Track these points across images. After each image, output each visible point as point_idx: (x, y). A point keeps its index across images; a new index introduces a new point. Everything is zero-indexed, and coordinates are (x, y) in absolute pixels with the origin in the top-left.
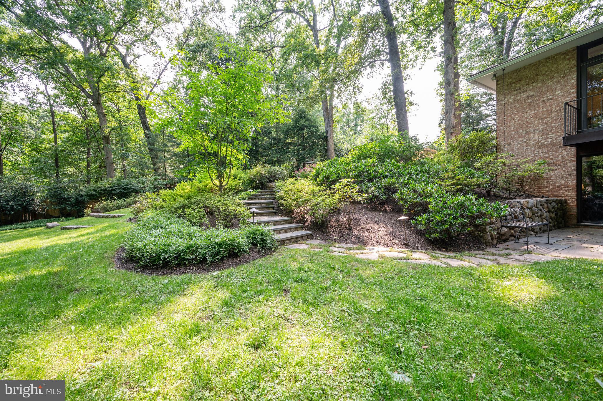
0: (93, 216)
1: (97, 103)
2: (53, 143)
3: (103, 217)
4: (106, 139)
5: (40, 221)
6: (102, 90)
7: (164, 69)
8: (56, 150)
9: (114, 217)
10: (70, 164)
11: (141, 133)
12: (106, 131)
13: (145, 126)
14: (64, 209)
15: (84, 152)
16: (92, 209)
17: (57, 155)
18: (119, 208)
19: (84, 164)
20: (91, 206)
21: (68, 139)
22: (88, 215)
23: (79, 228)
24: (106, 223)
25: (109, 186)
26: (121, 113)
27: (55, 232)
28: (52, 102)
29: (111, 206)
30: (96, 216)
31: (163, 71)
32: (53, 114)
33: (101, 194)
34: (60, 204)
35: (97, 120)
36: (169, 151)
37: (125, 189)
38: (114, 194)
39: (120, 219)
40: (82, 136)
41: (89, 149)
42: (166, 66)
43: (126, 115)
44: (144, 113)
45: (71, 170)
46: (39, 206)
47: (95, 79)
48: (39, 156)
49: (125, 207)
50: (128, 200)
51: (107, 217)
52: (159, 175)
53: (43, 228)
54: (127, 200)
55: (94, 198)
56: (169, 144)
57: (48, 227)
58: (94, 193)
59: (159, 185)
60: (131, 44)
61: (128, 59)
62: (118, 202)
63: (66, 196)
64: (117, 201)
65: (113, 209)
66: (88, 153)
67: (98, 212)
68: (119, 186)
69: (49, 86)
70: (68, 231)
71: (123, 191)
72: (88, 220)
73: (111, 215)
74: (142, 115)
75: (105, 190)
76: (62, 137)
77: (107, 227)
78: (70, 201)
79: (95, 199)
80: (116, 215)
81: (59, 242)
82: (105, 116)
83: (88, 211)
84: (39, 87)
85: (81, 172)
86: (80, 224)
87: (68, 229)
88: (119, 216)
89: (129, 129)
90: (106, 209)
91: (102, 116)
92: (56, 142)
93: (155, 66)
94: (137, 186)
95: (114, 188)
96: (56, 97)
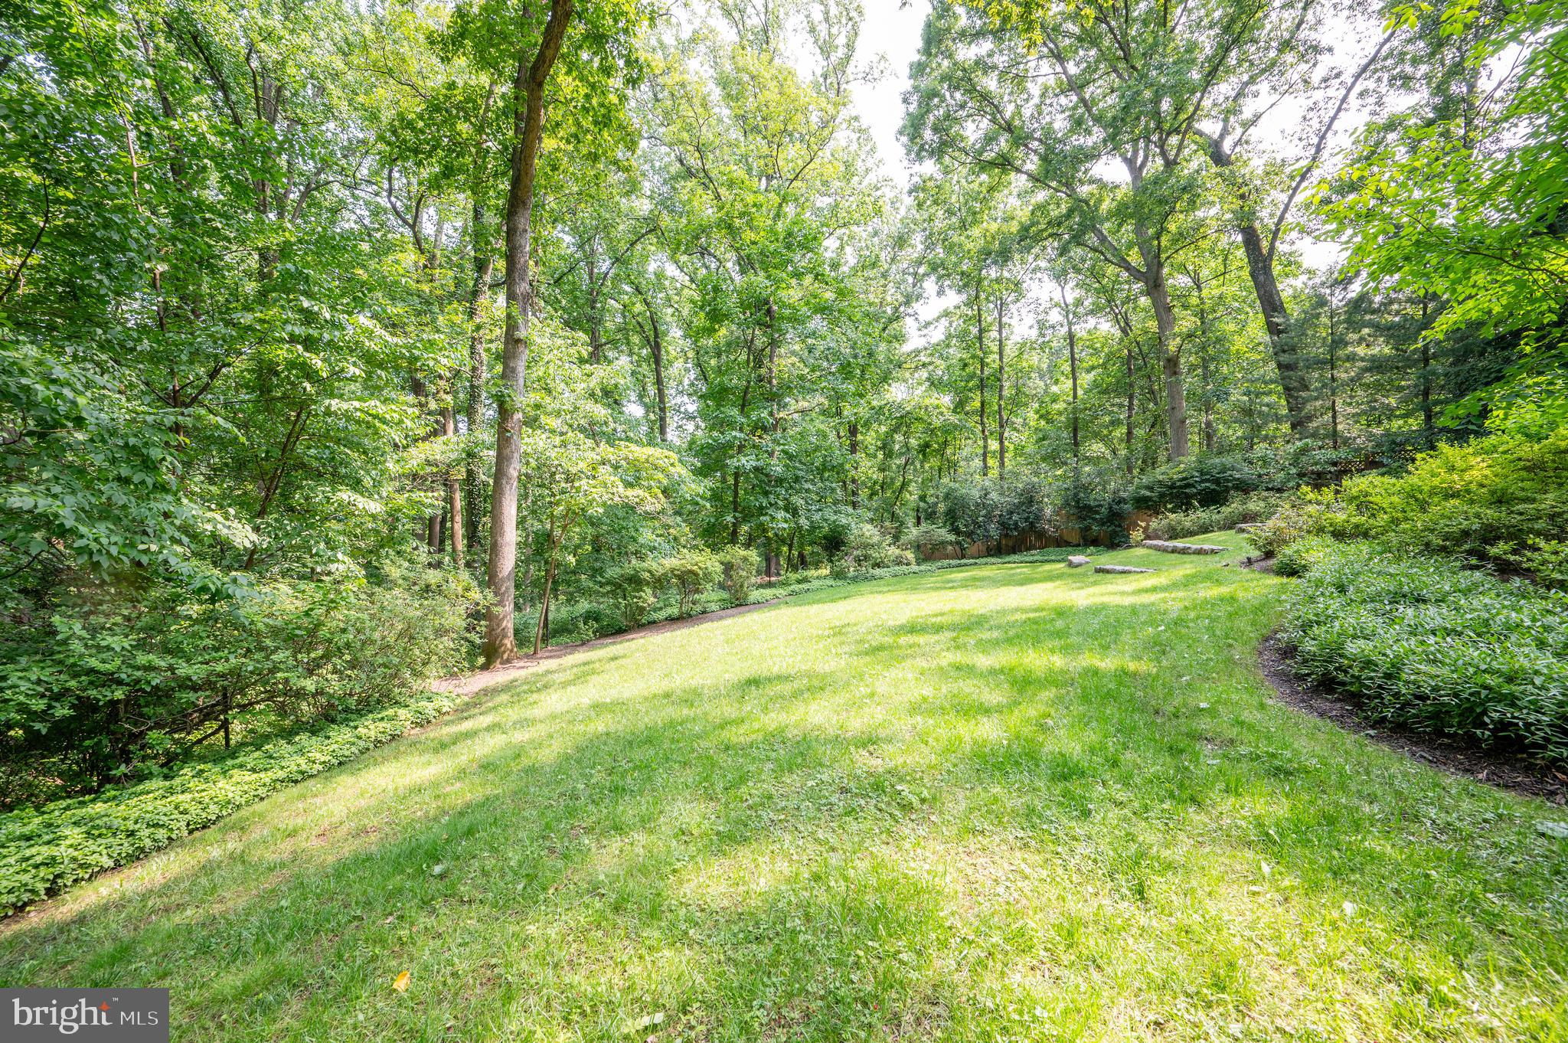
0: (1150, 547)
1: (1154, 285)
2: (1071, 399)
3: (1174, 551)
4: (1172, 364)
5: (1053, 552)
6: (1167, 249)
7: (1339, 110)
8: (1075, 410)
9: (1200, 552)
10: (1096, 435)
11: (1256, 328)
12: (1172, 346)
13: (1271, 303)
14: (1088, 529)
15: (1121, 406)
16: (1145, 530)
17: (1076, 419)
18: (1205, 529)
19: (1120, 432)
20: (1143, 524)
21: (1095, 384)
22: (1138, 545)
23: (1130, 572)
24: (1187, 567)
25: (1180, 476)
26: (1205, 293)
27: (1085, 575)
28: (1071, 316)
29: (1188, 524)
30: (1158, 548)
31: (1333, 119)
32: (1071, 338)
33: (1162, 495)
34: (1082, 518)
35: (1153, 325)
36: (1351, 358)
37: (1217, 482)
38: (1189, 497)
39: (1217, 558)
40: (1119, 370)
41: (1131, 397)
42: (1344, 100)
43: (1216, 292)
44: (1267, 269)
45: (1097, 448)
46: (1050, 521)
47: (1151, 231)
48: (1048, 427)
49: (1220, 529)
50: (1226, 510)
51: (1184, 551)
52: (1314, 435)
53: (1062, 565)
54: (1223, 509)
55: (1147, 505)
56: (1353, 337)
57: (1071, 565)
58: (1148, 493)
59: (1316, 464)
60: (1235, 99)
61: (1227, 146)
62: (1202, 515)
63: (1092, 503)
64: (1199, 513)
65: (1191, 534)
66: (1130, 408)
67: (1159, 538)
68: (1202, 473)
69: (1068, 287)
70: (1110, 576)
71: (1213, 487)
72: (1143, 556)
73: (1194, 547)
74: (1262, 278)
75: (1172, 487)
76: (1086, 379)
77: (1194, 576)
78: (1097, 513)
79: (1148, 508)
80: (1206, 547)
81: (1106, 599)
82: (1169, 309)
83: (1137, 535)
84: (1053, 295)
85: (1114, 452)
86: (1129, 563)
87: (1108, 572)
88: (1213, 552)
89: (1222, 326)
90: (1174, 533)
91: (1163, 313)
92: (1075, 396)
93: (1304, 118)
94: (1247, 472)
95: (1191, 481)
96: (1079, 302)
